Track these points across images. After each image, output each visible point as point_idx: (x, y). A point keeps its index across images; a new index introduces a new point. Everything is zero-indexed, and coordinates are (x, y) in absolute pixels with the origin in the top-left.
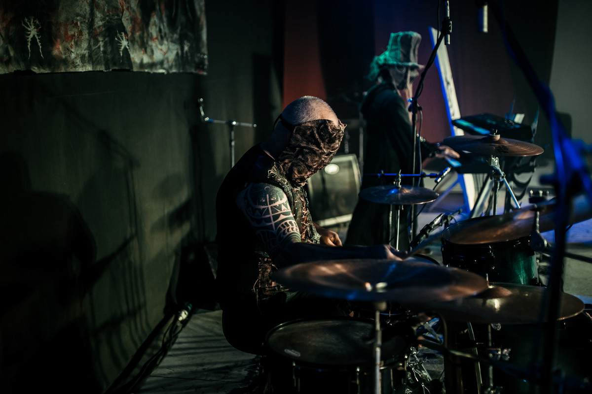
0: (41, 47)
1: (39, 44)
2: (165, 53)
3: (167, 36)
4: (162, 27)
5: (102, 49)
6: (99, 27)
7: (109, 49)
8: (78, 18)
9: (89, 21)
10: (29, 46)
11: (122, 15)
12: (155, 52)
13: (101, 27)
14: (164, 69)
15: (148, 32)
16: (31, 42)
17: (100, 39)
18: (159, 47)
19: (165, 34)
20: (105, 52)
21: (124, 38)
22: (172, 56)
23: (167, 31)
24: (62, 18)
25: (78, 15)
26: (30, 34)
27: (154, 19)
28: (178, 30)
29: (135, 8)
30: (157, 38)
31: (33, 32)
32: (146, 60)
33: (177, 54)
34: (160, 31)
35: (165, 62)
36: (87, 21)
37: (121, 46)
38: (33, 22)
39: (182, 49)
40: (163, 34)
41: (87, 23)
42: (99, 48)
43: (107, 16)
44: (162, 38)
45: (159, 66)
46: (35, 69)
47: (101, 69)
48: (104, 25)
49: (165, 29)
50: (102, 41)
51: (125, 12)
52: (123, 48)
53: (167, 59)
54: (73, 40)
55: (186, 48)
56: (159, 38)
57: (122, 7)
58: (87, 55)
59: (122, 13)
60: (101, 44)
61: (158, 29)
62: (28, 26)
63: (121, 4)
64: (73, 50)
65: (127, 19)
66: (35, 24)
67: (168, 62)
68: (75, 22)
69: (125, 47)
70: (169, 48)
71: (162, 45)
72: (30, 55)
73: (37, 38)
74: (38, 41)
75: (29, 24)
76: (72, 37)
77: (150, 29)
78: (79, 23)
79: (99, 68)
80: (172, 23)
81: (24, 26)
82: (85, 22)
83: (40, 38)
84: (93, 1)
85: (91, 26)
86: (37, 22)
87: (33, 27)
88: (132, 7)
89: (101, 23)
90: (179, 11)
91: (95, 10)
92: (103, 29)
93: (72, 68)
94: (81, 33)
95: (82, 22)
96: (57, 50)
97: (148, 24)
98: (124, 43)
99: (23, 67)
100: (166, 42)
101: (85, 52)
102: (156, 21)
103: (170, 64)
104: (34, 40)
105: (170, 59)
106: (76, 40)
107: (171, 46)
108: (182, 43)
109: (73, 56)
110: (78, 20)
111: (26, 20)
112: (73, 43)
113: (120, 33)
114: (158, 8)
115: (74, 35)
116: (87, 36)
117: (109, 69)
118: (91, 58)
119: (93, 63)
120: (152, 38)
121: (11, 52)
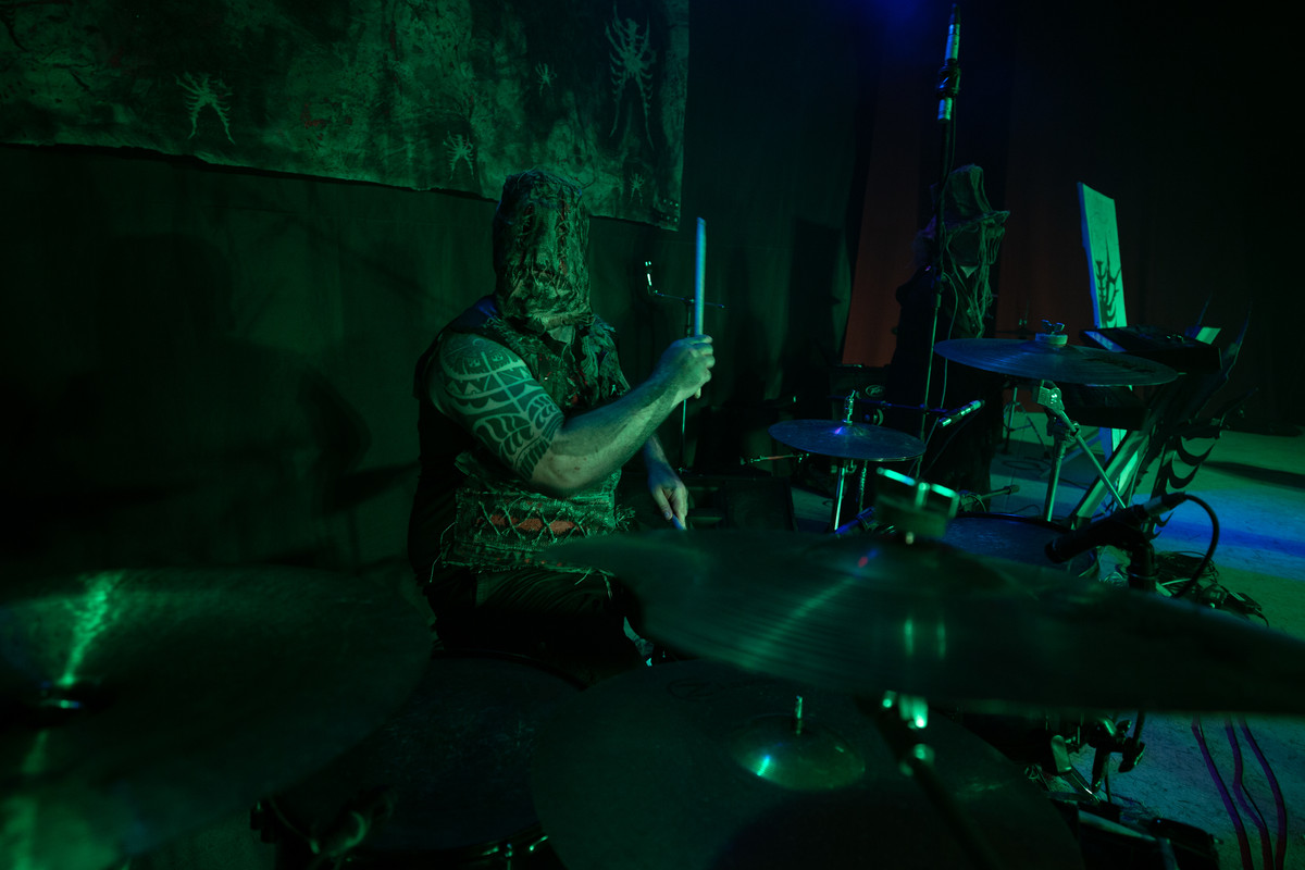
0: (227, 125)
1: (225, 120)
3: (594, 160)
4: (582, 147)
5: (410, 155)
6: (407, 121)
7: (428, 156)
8: (344, 97)
9: (372, 105)
10: (194, 120)
11: (471, 112)
13: (411, 122)
15: (544, 148)
16: (199, 113)
17: (408, 139)
18: (571, 174)
19: (590, 158)
20: (417, 161)
21: (461, 143)
22: (601, 192)
23: (594, 153)
25: (345, 92)
26: (196, 101)
27: (561, 130)
28: (623, 158)
29: (510, 107)
30: (567, 160)
31: (205, 97)
33: (616, 190)
34: (577, 150)
36: (368, 105)
37: (454, 155)
38: (209, 83)
39: (628, 186)
40: (583, 157)
41: (368, 108)
42: (405, 152)
43: (430, 107)
44: (579, 161)
46: (208, 157)
47: (406, 185)
48: (419, 120)
49: (589, 147)
50: (413, 143)
51: (476, 108)
52: (457, 157)
54: (327, 128)
55: (636, 185)
56: (574, 161)
57: (470, 99)
58: (362, 156)
59: (471, 109)
60: (410, 147)
61: (570, 147)
62: (194, 88)
63: (465, 94)
64: (321, 143)
65: (484, 120)
66: (213, 87)
67: (592, 199)
68: (333, 101)
69: (462, 160)
70: (595, 180)
71: (578, 172)
72: (193, 133)
73: (218, 109)
74: (220, 114)
75: (194, 83)
76: (324, 123)
77: (550, 144)
78: (344, 105)
79: (401, 183)
80: (609, 144)
81: (183, 85)
82: (361, 105)
83: (227, 109)
84: (390, 78)
85: (382, 112)
86: (221, 84)
87: (207, 90)
88: (500, 103)
89: (411, 116)
90: (628, 129)
91: (397, 93)
92: (416, 125)
93: (317, 170)
94: (349, 120)
95: (354, 106)
96: (276, 137)
97: (544, 136)
98: (461, 151)
99: (170, 148)
100: (590, 170)
101: (357, 151)
102: (568, 135)
103: (597, 203)
104: (207, 112)
105: (597, 195)
106: (333, 129)
107: (602, 177)
108: (627, 172)
109: (322, 152)
110: (343, 101)
111: (188, 76)
112: (325, 133)
113: (454, 135)
114: (575, 116)
115: (329, 121)
116: (365, 128)
117: (426, 187)
118: (372, 162)
119: (382, 172)
120: (553, 159)
121: (122, 116)
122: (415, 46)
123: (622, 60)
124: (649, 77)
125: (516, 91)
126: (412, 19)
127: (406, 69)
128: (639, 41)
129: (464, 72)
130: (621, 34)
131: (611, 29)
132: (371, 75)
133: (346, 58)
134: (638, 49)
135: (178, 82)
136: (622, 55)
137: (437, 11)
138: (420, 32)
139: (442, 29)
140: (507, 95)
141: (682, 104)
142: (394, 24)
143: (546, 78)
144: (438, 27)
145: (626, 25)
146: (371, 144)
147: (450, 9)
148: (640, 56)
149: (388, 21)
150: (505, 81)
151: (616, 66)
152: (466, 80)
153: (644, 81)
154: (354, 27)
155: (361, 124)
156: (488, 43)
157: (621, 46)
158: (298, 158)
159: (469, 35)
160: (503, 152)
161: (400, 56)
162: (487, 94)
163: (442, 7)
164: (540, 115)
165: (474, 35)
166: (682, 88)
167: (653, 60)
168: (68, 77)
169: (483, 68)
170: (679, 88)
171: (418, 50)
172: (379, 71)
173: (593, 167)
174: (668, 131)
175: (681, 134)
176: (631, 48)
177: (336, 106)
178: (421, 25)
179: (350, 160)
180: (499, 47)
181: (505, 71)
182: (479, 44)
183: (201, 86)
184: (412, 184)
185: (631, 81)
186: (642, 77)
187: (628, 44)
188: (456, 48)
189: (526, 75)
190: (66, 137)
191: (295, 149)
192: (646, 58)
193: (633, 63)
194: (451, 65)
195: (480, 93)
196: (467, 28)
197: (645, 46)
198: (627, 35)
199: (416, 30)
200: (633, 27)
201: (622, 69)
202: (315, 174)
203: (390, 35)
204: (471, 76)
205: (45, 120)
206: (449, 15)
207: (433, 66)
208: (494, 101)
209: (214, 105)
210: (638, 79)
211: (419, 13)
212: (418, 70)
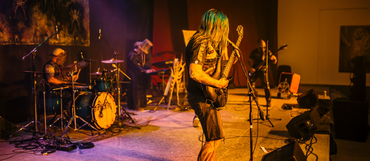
2: (66, 40)
4: (65, 34)
6: (38, 35)
10: (15, 40)
11: (47, 32)
18: (63, 39)
20: (40, 40)
22: (70, 41)
24: (25, 34)
25: (30, 33)
28: (74, 34)
29: (53, 30)
31: (17, 37)
32: (56, 42)
33: (72, 40)
34: (64, 35)
39: (75, 39)
41: (33, 35)
42: (38, 40)
43: (42, 33)
46: (16, 44)
48: (40, 35)
49: (67, 34)
50: (39, 38)
53: (67, 42)
55: (77, 39)
56: (64, 36)
57: (47, 30)
61: (63, 34)
65: (49, 33)
66: (18, 36)
71: (65, 38)
76: (28, 38)
77: (60, 34)
78: (31, 35)
80: (70, 32)
84: (36, 30)
85: (35, 35)
90: (75, 29)
91: (37, 32)
94: (31, 37)
96: (23, 40)
98: (46, 38)
99: (13, 43)
100: (67, 37)
102: (63, 32)
103: (69, 43)
104: (17, 39)
107: (69, 38)
108: (75, 37)
109: (28, 41)
111: (15, 35)
113: (45, 36)
114: (64, 29)
118: (34, 42)
121: (10, 41)
122: (39, 25)
127: (38, 28)
129: (46, 27)
131: (71, 13)
132: (34, 30)
136: (73, 16)
137: (42, 19)
139: (43, 21)
141: (88, 21)
142: (37, 23)
143: (59, 24)
145: (74, 11)
146: (34, 39)
147: (44, 18)
148: (77, 15)
150: (52, 26)
151: (72, 19)
153: (78, 19)
155: (32, 37)
156: (50, 21)
158: (25, 42)
161: (37, 26)
166: (88, 18)
167: (80, 15)
168: (7, 38)
169: (49, 25)
174: (85, 27)
175: (89, 27)
176: (75, 15)
178: (40, 22)
179: (31, 42)
181: (52, 24)
182: (48, 22)
185: (75, 21)
187: (74, 14)
188: (45, 23)
190: (7, 44)
191: (25, 41)
192: (78, 15)
193: (75, 17)
194: (44, 26)
196: (46, 20)
197: (78, 13)
200: (75, 11)
201: (73, 19)
202: (27, 44)
203: (36, 24)
205: (5, 42)
207: (42, 27)
208: (51, 29)
211: (40, 20)
212: (40, 28)
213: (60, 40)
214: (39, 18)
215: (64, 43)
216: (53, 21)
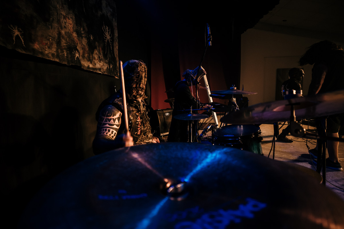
0: (23, 41)
1: (22, 40)
2: (102, 66)
4: (100, 56)
5: (65, 55)
6: (64, 46)
7: (70, 56)
8: (50, 37)
9: (57, 40)
10: (14, 39)
11: (77, 45)
12: (96, 64)
14: (101, 72)
15: (93, 56)
16: (15, 37)
17: (65, 51)
18: (99, 63)
19: (102, 59)
20: (67, 57)
21: (77, 53)
22: (105, 68)
23: (103, 58)
25: (50, 36)
26: (14, 33)
27: (96, 52)
28: (108, 60)
29: (85, 45)
30: (97, 59)
31: (17, 33)
32: (91, 66)
33: (107, 67)
34: (99, 57)
35: (102, 69)
36: (56, 40)
37: (76, 56)
38: (17, 29)
39: (110, 67)
40: (101, 59)
42: (64, 54)
43: (69, 43)
44: (100, 60)
45: (98, 70)
46: (19, 50)
48: (67, 46)
49: (102, 56)
50: (66, 52)
52: (76, 57)
53: (103, 68)
54: (47, 46)
55: (111, 67)
57: (77, 41)
58: (56, 54)
59: (77, 44)
60: (65, 53)
61: (98, 56)
62: (14, 30)
64: (46, 50)
65: (80, 48)
67: (103, 70)
68: (48, 38)
69: (77, 57)
70: (103, 65)
71: (100, 63)
72: (14, 43)
73: (20, 37)
74: (21, 38)
75: (14, 28)
76: (47, 44)
78: (50, 40)
79: (64, 63)
80: (105, 56)
81: (10, 28)
82: (54, 40)
83: (23, 37)
84: (60, 34)
85: (59, 43)
86: (20, 29)
87: (17, 31)
88: (83, 43)
89: (65, 45)
90: (108, 53)
91: (61, 38)
92: (66, 47)
93: (46, 57)
94: (52, 44)
95: (52, 40)
96: (36, 46)
97: (92, 53)
98: (77, 55)
99: (8, 47)
100: (102, 62)
101: (55, 53)
102: (97, 53)
103: (104, 71)
104: (18, 37)
105: (104, 69)
106: (49, 46)
107: (105, 64)
108: (109, 64)
109: (46, 52)
110: (50, 38)
111: (12, 26)
112: (47, 47)
113: (75, 51)
114: (98, 48)
115: (48, 44)
116: (56, 46)
117: (70, 64)
118: (58, 56)
119: (60, 59)
120: (95, 59)
122: (64, 26)
123: (106, 36)
124: (111, 40)
125: (86, 41)
126: (64, 19)
127: (63, 32)
128: (109, 31)
129: (75, 35)
130: (105, 29)
131: (103, 28)
132: (56, 32)
133: (50, 27)
134: (108, 33)
135: (9, 27)
136: (106, 34)
137: (68, 18)
138: (65, 23)
139: (70, 23)
140: (84, 41)
141: (117, 47)
143: (92, 38)
144: (69, 22)
146: (57, 51)
147: (71, 18)
148: (109, 35)
149: (59, 19)
150: (84, 38)
151: (105, 37)
152: (76, 37)
154: (51, 19)
155: (55, 46)
156: (79, 28)
157: (105, 32)
158: (41, 53)
159: (75, 25)
160: (84, 56)
161: (62, 28)
162: (80, 41)
163: (70, 17)
164: (92, 48)
165: (76, 25)
167: (112, 36)
169: (79, 34)
170: (116, 44)
171: (65, 27)
172: (57, 31)
173: (103, 62)
174: (115, 54)
175: (118, 55)
177: (49, 40)
178: (65, 21)
180: (82, 29)
181: (83, 35)
182: (78, 28)
183: (15, 29)
184: (66, 63)
186: (110, 40)
188: (73, 28)
189: (88, 37)
192: (110, 36)
193: (108, 37)
194: (72, 32)
195: (79, 40)
196: (75, 23)
197: (110, 32)
198: (106, 30)
199: (65, 22)
200: (107, 28)
201: (106, 38)
202: (46, 58)
203: (59, 22)
204: (77, 36)
206: (71, 19)
207: (69, 32)
208: (82, 43)
209: (19, 35)
210: (109, 40)
211: (65, 18)
212: (65, 33)
213: (95, 64)
214: (64, 13)
215: (100, 69)
216: (84, 30)
